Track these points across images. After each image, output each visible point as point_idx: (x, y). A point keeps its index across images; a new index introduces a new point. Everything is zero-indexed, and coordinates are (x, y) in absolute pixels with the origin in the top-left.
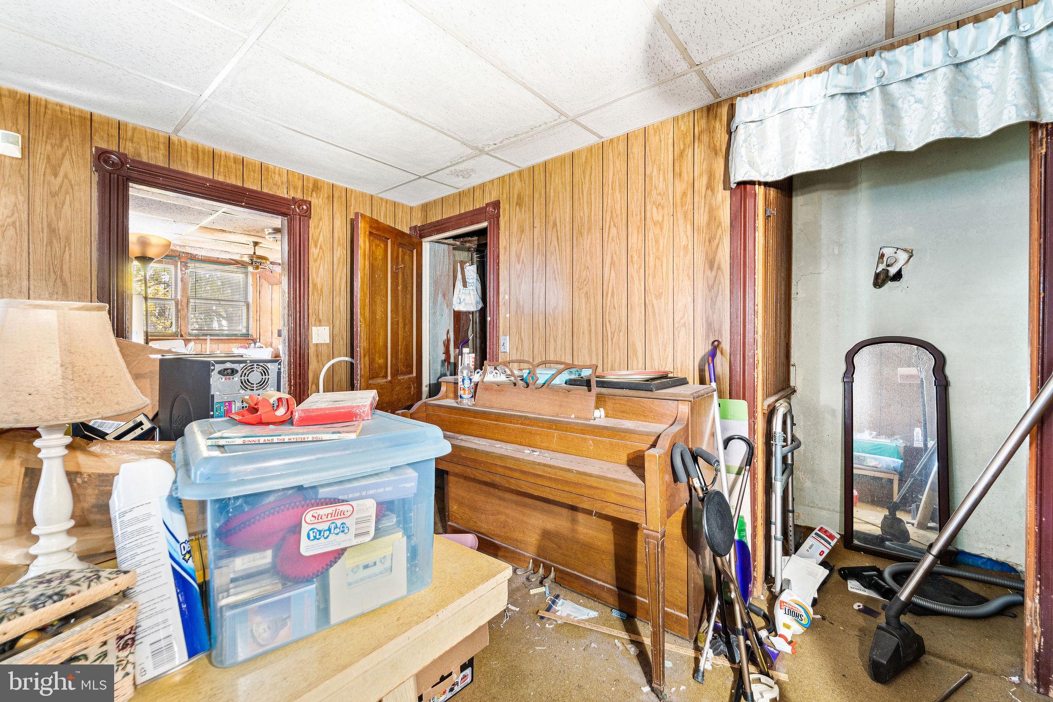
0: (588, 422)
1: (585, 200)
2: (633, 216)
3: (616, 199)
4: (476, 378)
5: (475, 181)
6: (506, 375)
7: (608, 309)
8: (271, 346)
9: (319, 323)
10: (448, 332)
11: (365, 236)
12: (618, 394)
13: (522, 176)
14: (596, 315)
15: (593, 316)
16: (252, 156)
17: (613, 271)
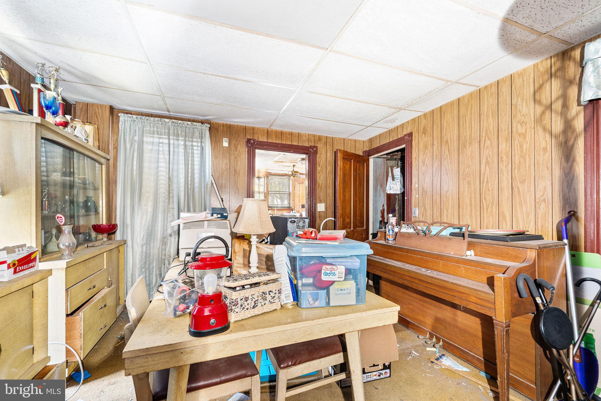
0: (462, 257)
1: (468, 125)
2: (502, 132)
3: (490, 123)
4: (396, 230)
5: (398, 123)
6: (414, 229)
7: (484, 191)
8: (299, 212)
9: (321, 202)
10: (383, 206)
11: (341, 159)
12: (483, 242)
13: (426, 117)
14: (475, 195)
15: (473, 196)
16: (295, 131)
17: (487, 168)
